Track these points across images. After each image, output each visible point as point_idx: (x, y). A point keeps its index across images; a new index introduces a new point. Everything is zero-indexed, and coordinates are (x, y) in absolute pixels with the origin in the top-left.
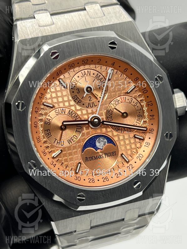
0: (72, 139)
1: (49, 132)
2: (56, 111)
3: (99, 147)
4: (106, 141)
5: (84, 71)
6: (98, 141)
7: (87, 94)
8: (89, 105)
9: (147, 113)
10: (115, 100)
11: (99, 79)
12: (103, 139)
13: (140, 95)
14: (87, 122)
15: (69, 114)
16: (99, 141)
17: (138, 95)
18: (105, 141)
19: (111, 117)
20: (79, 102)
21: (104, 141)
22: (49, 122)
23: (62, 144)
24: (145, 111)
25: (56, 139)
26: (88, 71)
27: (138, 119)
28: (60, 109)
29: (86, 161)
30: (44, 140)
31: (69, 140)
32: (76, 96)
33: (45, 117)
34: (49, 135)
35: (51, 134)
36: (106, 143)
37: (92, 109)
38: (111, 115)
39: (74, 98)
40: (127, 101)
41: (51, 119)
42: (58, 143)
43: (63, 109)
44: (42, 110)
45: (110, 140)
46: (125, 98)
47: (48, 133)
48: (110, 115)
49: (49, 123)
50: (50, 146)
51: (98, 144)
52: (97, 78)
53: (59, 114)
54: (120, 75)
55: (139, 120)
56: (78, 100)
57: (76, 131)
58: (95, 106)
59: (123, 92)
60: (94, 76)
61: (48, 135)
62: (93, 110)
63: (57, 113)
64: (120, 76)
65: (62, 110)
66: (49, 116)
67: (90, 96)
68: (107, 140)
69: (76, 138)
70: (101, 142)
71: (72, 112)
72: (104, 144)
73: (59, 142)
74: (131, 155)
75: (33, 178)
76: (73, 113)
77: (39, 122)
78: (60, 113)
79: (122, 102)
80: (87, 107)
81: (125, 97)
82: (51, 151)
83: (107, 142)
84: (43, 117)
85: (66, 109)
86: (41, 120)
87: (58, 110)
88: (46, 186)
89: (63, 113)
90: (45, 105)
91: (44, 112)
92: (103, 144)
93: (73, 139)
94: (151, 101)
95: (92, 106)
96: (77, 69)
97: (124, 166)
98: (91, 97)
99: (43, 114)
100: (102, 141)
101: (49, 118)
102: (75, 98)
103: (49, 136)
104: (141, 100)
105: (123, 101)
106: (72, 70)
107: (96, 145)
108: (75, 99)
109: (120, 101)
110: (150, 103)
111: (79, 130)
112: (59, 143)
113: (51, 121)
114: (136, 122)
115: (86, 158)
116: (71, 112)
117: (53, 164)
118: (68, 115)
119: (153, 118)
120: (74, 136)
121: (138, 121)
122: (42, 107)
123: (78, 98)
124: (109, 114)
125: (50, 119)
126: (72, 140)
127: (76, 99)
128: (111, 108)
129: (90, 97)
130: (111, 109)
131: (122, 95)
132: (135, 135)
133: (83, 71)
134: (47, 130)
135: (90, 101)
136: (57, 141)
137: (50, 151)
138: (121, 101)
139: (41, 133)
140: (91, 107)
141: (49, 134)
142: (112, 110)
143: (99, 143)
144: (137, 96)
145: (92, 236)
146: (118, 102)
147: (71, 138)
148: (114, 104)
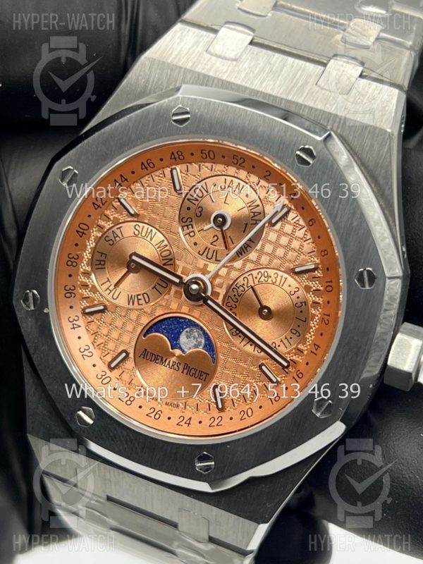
0: (139, 297)
1: (103, 258)
2: (137, 227)
3: (183, 347)
4: (203, 341)
5: (232, 181)
6: (187, 332)
7: (212, 227)
8: (206, 252)
9: (313, 337)
10: (263, 271)
11: (253, 211)
12: (199, 335)
13: (319, 290)
14: (177, 281)
15: (158, 248)
16: (188, 334)
17: (314, 288)
18: (201, 342)
19: (236, 300)
20: (189, 234)
21: (199, 340)
22: (114, 239)
23: (115, 297)
24: (311, 330)
25: (109, 281)
26: (239, 184)
27: (288, 338)
28: (146, 226)
29: (142, 356)
30: (87, 268)
31: (132, 296)
32: (190, 220)
33: (111, 225)
34: (100, 264)
35: (106, 266)
36: (201, 347)
37: (207, 263)
38: (237, 297)
39: (184, 220)
40: (286, 287)
41: (120, 235)
42: (108, 288)
43: (151, 230)
44: (113, 210)
45: (210, 346)
46: (283, 279)
47: (101, 259)
48: (235, 295)
49: (111, 242)
50: (90, 286)
51: (183, 339)
52: (250, 206)
53: (140, 236)
54: (300, 227)
55: (289, 340)
56: (191, 230)
57: (154, 287)
58: (216, 260)
59: (287, 264)
60: (248, 200)
61: (98, 263)
62: (208, 265)
63: (137, 233)
64: (298, 229)
65: (149, 231)
66: (119, 228)
67: (217, 236)
68: (205, 341)
69: (147, 300)
70: (192, 338)
71: (166, 246)
72: (196, 346)
73: (111, 288)
74: (235, 401)
75: (20, 324)
76: (166, 249)
77: (94, 229)
78: (143, 234)
79: (273, 284)
80: (201, 253)
81: (286, 275)
82: (88, 297)
83: (203, 345)
84: (107, 225)
85: (158, 233)
86: (101, 227)
87: (141, 227)
88: (33, 354)
89: (149, 239)
90: (122, 204)
91: (114, 216)
92: (193, 344)
93: (140, 299)
94: (329, 316)
95: (209, 256)
96: (219, 168)
97: (208, 412)
98: (218, 238)
99: (109, 218)
100: (194, 338)
101: (118, 232)
102: (186, 222)
103: (100, 266)
104: (314, 302)
105: (277, 283)
106: (209, 165)
107: (179, 338)
108: (184, 224)
109: (270, 279)
110: (326, 317)
111: (161, 289)
112: (111, 291)
113: (118, 239)
114: (282, 341)
115: (146, 350)
116: (163, 244)
117: (75, 322)
118: (156, 247)
119: (315, 351)
120: (145, 295)
121: (285, 341)
122: (116, 204)
123: (192, 225)
124: (236, 293)
125: (117, 236)
126: (138, 300)
127: (187, 226)
128: (246, 283)
129: (216, 238)
130: (244, 284)
131: (283, 270)
132: (263, 364)
133: (229, 179)
134: (102, 254)
135: (211, 244)
136: (108, 284)
137: (84, 296)
138: (274, 280)
139: (87, 252)
140: (207, 258)
141: (102, 263)
142: (245, 286)
143: (188, 337)
144: (311, 287)
145: (114, 519)
146: (266, 279)
147: (137, 295)
148: (256, 278)
